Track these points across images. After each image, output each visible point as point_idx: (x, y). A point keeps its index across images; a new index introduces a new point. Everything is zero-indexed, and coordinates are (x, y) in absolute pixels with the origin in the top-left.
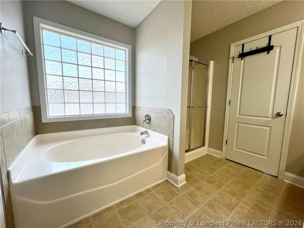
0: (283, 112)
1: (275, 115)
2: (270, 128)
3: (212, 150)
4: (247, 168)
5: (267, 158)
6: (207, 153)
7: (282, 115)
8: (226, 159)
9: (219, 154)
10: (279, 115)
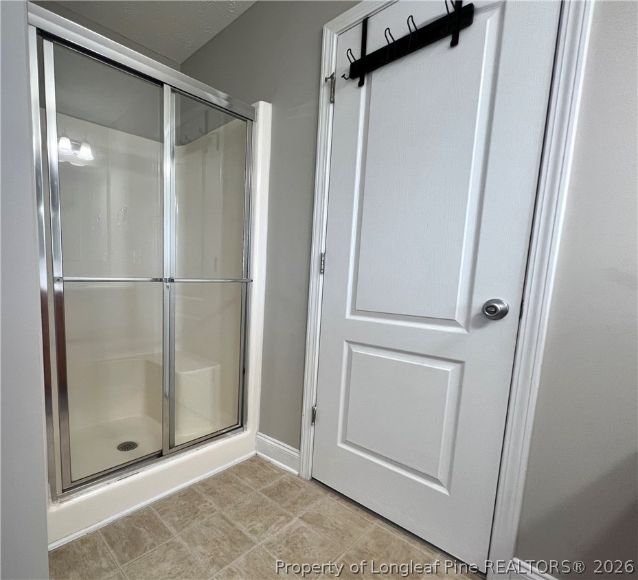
0: (508, 301)
1: (478, 315)
2: (459, 366)
3: (270, 441)
4: (377, 522)
5: (449, 489)
6: (253, 453)
7: (504, 313)
8: (313, 478)
9: (290, 461)
10: (493, 312)
